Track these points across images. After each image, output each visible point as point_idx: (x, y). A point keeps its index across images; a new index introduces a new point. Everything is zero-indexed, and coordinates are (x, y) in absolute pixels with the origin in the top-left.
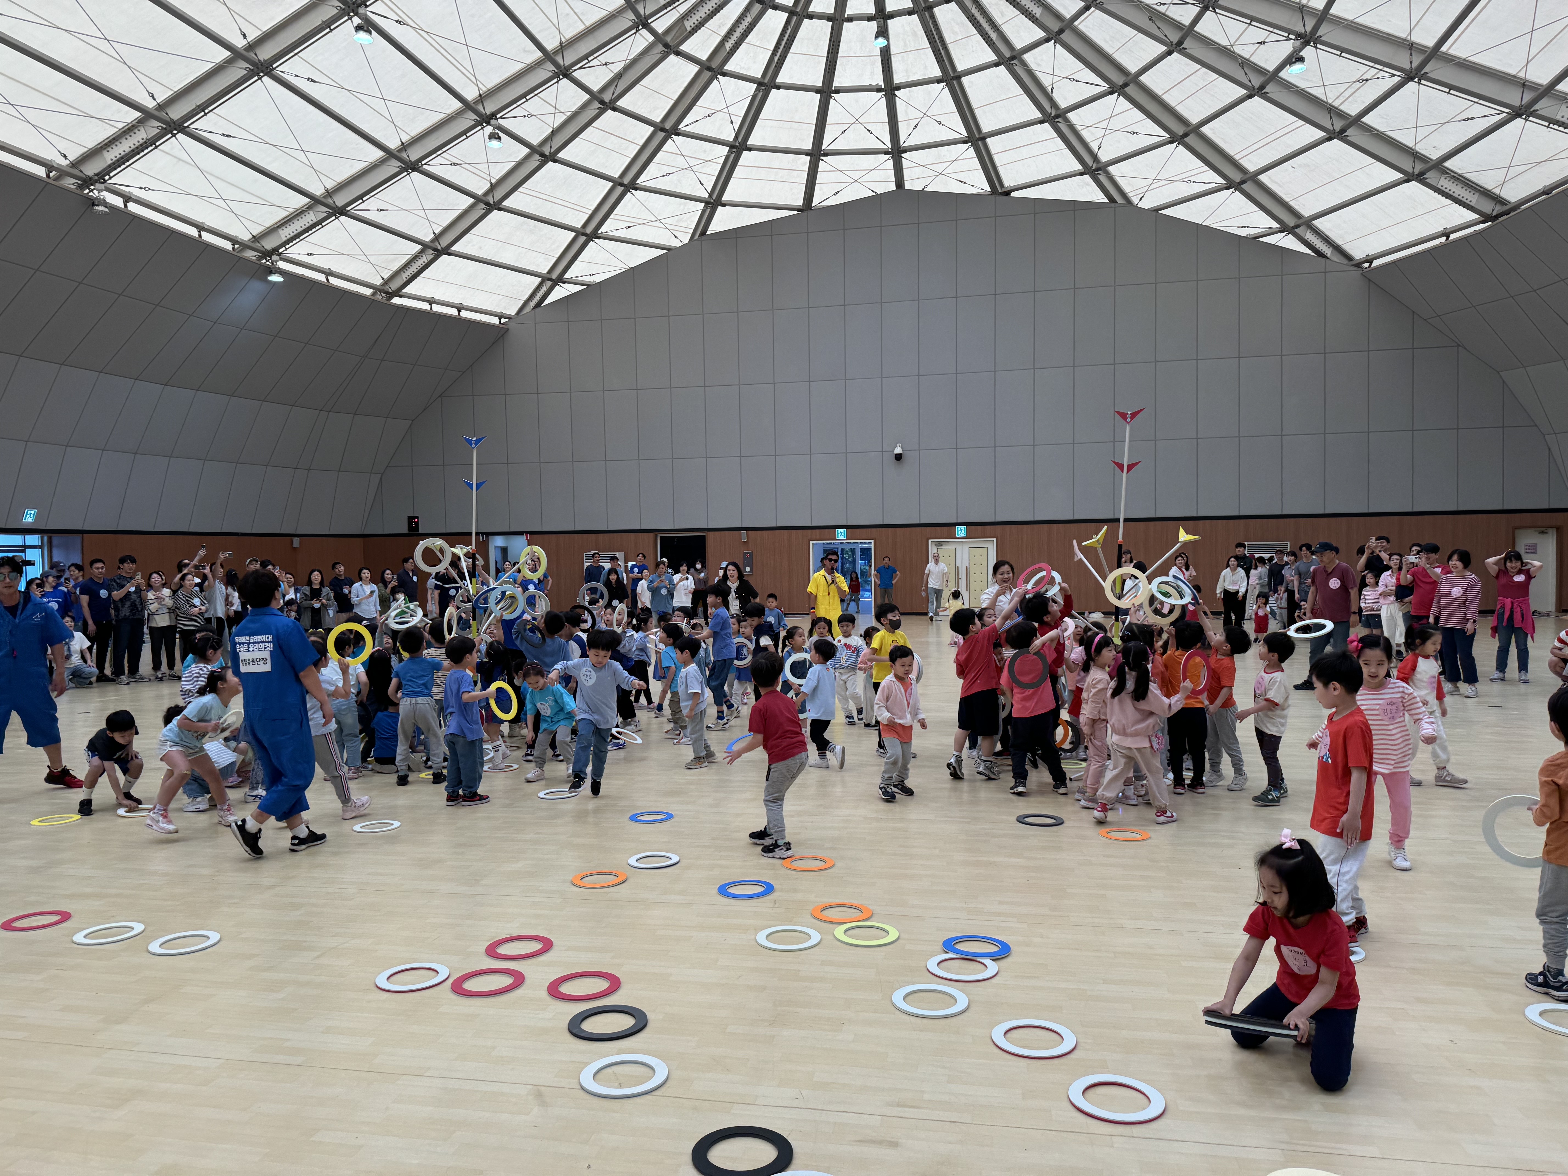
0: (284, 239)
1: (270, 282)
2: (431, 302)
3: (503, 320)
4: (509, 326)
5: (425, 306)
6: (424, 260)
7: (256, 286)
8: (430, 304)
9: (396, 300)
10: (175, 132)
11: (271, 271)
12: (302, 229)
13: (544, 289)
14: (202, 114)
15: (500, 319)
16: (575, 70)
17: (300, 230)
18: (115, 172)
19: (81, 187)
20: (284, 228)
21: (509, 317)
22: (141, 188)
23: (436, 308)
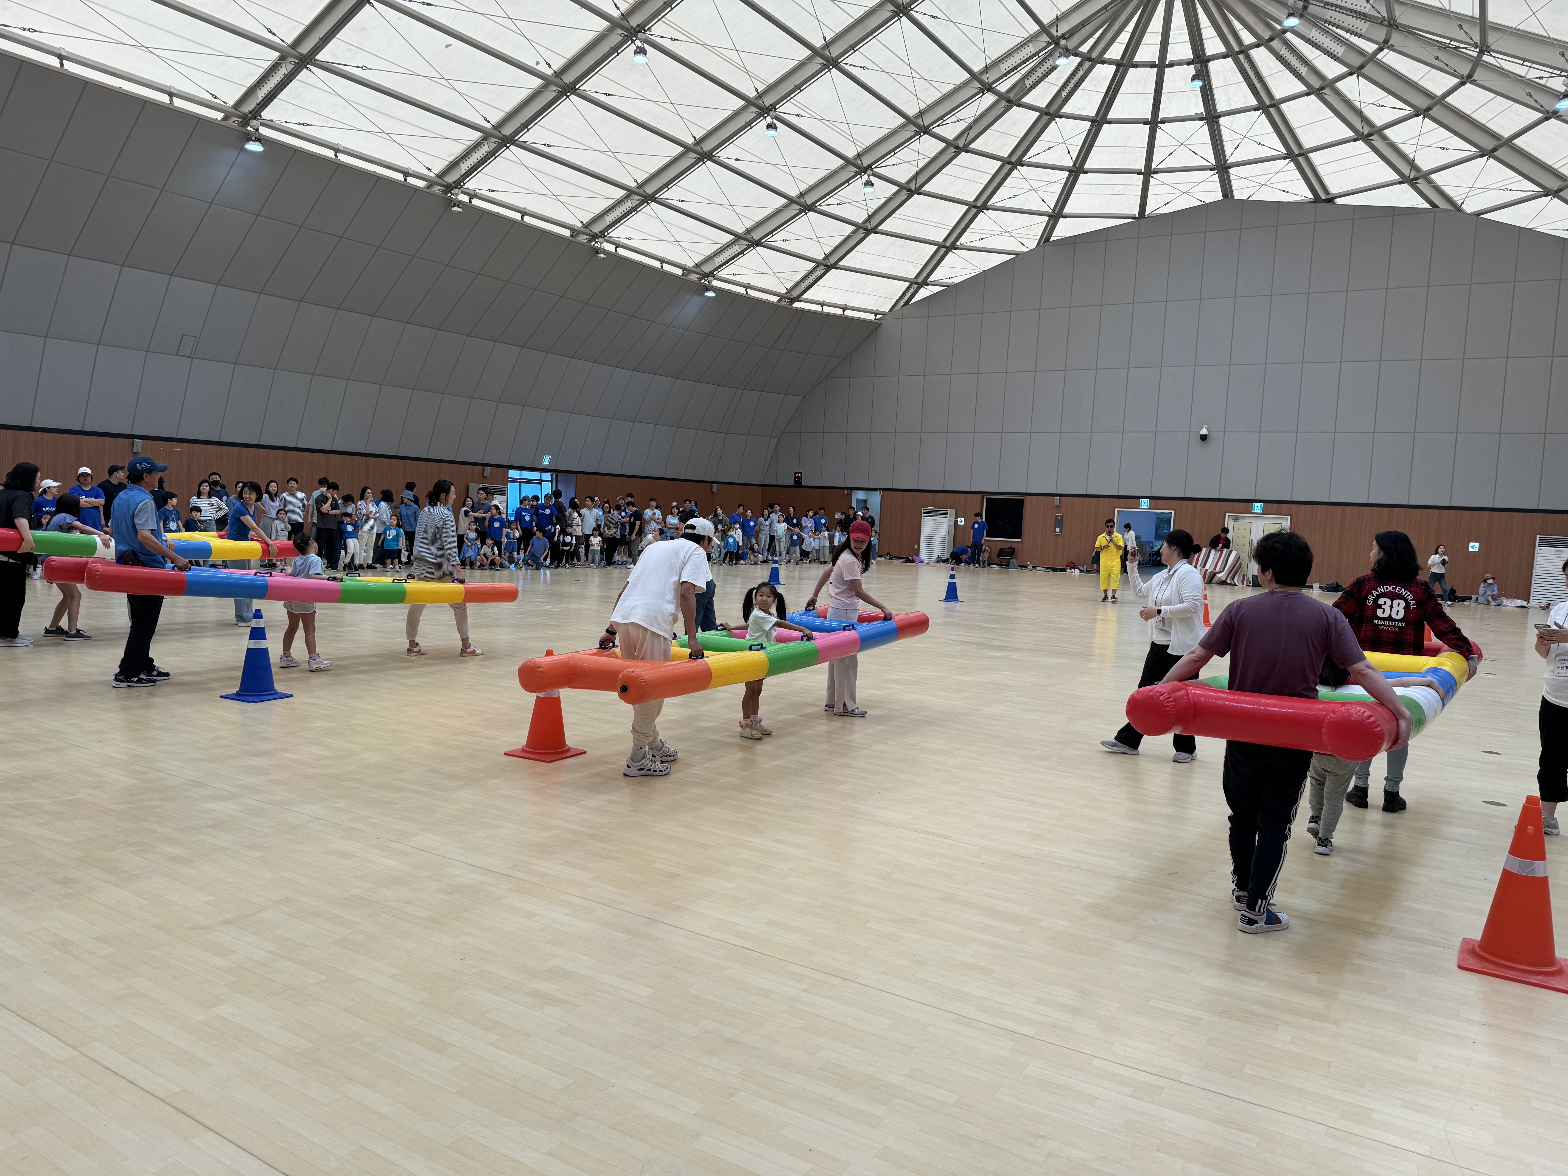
0: (718, 265)
1: (707, 297)
2: (823, 304)
3: (878, 317)
4: (882, 321)
5: (818, 308)
6: (818, 273)
7: (697, 299)
8: (822, 306)
9: (797, 305)
10: (649, 202)
11: (707, 288)
12: (730, 257)
13: (912, 290)
14: (667, 189)
15: (876, 316)
16: (933, 128)
17: (728, 258)
18: (611, 230)
19: (590, 241)
20: (718, 256)
21: (883, 314)
22: (626, 238)
23: (827, 309)
